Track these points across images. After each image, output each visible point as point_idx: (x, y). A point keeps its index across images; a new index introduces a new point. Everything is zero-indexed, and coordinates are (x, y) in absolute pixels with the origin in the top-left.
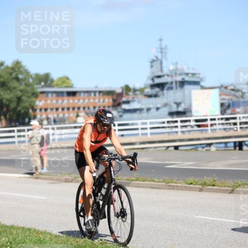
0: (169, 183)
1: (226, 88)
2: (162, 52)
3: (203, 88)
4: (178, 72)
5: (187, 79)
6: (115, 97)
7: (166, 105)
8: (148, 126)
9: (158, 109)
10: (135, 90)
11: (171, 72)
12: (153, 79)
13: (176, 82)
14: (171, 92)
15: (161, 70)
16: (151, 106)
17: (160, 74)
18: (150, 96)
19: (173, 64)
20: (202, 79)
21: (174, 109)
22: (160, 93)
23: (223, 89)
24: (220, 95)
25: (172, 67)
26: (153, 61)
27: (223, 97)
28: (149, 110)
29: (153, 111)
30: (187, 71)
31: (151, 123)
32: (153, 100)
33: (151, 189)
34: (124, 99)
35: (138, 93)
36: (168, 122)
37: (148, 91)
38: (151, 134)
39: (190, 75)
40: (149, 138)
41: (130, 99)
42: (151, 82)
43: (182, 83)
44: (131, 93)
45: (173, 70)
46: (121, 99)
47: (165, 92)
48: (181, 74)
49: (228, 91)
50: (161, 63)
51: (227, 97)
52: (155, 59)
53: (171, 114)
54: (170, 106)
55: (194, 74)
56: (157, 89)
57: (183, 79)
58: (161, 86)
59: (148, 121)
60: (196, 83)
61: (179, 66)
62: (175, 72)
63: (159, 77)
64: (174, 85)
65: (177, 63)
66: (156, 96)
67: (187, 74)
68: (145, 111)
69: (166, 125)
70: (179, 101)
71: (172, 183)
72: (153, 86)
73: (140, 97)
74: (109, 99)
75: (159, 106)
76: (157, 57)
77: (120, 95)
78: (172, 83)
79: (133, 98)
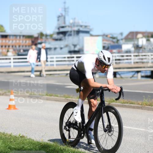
0: (67, 98)
1: (107, 36)
2: (65, 11)
3: (92, 35)
4: (76, 24)
5: (81, 29)
6: (33, 40)
7: (67, 46)
8: (55, 60)
9: (61, 48)
10: (46, 36)
11: (71, 24)
12: (59, 29)
13: (74, 31)
14: (70, 38)
15: (65, 23)
16: (57, 46)
17: (63, 25)
18: (56, 40)
19: (72, 19)
20: (91, 30)
21: (72, 49)
22: (63, 38)
23: (105, 37)
24: (103, 40)
25: (71, 21)
26: (59, 17)
27: (105, 42)
28: (55, 49)
29: (58, 50)
30: (81, 24)
31: (57, 58)
32: (58, 42)
33: (55, 102)
34: (39, 41)
35: (48, 37)
36: (68, 57)
37: (55, 36)
38: (57, 65)
39: (83, 27)
40: (55, 67)
41: (43, 41)
42: (57, 31)
43: (78, 32)
44: (44, 37)
45: (72, 23)
46: (37, 41)
47: (67, 37)
48: (77, 26)
49: (108, 38)
50: (65, 18)
51: (107, 42)
52: (60, 15)
53: (70, 52)
54: (70, 47)
55: (86, 27)
56: (61, 36)
57: (79, 29)
58: (64, 33)
59: (55, 56)
60: (87, 32)
61: (76, 21)
62: (73, 25)
63: (63, 27)
64: (73, 33)
65: (75, 19)
66: (60, 40)
67: (81, 26)
68: (53, 49)
69: (66, 59)
70: (75, 43)
71: (69, 98)
72: (59, 33)
73: (50, 40)
74: (29, 41)
75: (62, 46)
76: (62, 14)
77: (37, 38)
78: (71, 32)
79: (45, 40)
